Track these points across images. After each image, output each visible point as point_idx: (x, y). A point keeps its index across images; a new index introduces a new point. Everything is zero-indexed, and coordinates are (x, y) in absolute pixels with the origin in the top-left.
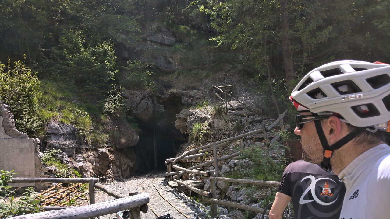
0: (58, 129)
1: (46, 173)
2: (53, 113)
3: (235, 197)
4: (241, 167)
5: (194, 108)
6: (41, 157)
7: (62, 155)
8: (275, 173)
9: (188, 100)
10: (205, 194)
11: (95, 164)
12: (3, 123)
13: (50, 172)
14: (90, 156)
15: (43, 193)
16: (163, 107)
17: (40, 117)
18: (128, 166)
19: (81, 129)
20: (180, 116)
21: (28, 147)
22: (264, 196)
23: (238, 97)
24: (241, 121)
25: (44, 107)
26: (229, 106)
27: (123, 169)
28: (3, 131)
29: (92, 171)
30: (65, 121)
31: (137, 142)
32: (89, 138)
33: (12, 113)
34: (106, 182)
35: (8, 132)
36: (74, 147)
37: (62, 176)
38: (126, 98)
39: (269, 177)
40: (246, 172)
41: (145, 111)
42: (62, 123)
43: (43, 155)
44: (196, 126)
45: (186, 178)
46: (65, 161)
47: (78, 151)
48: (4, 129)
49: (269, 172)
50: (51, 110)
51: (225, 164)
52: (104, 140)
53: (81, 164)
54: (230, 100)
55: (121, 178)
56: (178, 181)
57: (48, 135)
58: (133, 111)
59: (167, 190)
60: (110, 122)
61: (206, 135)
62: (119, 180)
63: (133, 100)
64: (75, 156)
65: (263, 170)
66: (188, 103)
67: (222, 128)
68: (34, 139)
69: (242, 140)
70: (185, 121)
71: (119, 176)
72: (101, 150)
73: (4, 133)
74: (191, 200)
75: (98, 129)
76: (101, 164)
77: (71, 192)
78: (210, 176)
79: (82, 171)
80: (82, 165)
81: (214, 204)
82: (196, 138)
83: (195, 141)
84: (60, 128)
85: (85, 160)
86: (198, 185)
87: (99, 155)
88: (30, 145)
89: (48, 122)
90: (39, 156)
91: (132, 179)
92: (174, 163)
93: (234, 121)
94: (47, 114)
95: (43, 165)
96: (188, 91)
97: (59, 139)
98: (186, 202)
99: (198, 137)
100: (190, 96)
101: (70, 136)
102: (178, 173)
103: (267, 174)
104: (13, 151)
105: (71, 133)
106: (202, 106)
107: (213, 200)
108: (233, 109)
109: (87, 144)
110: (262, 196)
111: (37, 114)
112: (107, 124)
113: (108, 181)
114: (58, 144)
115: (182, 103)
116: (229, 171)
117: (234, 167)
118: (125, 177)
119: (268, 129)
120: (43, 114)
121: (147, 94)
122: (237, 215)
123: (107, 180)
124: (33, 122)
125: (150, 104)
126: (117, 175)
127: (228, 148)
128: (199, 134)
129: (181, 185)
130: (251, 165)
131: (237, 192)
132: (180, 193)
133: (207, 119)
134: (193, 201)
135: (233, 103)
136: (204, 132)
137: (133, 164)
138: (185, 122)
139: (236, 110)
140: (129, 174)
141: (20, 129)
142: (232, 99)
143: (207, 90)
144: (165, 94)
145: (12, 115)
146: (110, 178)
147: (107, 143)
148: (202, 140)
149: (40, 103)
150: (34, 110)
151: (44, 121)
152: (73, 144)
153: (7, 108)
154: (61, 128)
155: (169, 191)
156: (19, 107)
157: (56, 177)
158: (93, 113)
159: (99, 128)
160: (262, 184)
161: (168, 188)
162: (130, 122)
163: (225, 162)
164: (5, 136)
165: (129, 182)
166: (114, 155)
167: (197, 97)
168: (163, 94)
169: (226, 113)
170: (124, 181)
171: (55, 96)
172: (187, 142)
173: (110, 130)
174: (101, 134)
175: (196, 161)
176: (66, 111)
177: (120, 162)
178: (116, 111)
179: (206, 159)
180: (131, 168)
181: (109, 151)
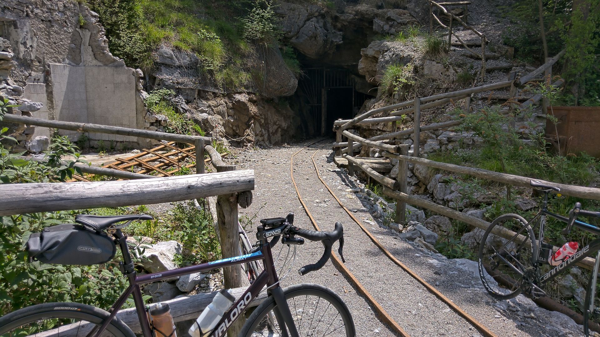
0: (171, 58)
1: (152, 124)
2: (165, 31)
3: (442, 194)
4: (460, 145)
5: (392, 40)
6: (144, 99)
7: (177, 99)
8: (521, 161)
9: (384, 25)
10: (388, 184)
11: (227, 118)
12: (91, 42)
13: (158, 123)
14: (219, 105)
15: (146, 153)
16: (340, 35)
17: (144, 37)
18: (279, 127)
19: (206, 60)
20: (367, 53)
21: (126, 81)
22: (493, 198)
23: (473, 25)
24: (472, 67)
25: (152, 22)
26: (454, 39)
27: (271, 130)
28: (91, 53)
29: (223, 129)
30: (182, 46)
31: (295, 90)
32: (219, 77)
33: (102, 27)
34: (243, 147)
35: (98, 57)
36: (196, 89)
37: (175, 130)
38: (282, 16)
39: (507, 168)
40: (466, 154)
41: (311, 39)
42: (178, 49)
43: (148, 96)
44: (391, 70)
45: (365, 154)
46: (181, 109)
47: (202, 95)
48: (92, 51)
49: (509, 157)
50: (162, 26)
51: (433, 138)
52: (243, 81)
53: (205, 115)
54: (459, 30)
55: (267, 143)
56: (348, 156)
57: (158, 66)
58: (291, 38)
59: (330, 169)
60: (253, 54)
61: (406, 87)
62: (262, 147)
63: (293, 20)
64: (197, 103)
65: (499, 154)
66: (383, 30)
67: (436, 76)
68: (134, 70)
69: (468, 99)
70: (375, 61)
71: (263, 140)
72: (238, 97)
73: (93, 56)
74: (366, 190)
75: (235, 64)
76: (236, 119)
77: (187, 156)
78: (400, 154)
79: (206, 127)
80: (207, 117)
81: (401, 202)
82: (389, 90)
83: (387, 96)
84: (174, 57)
85: (213, 110)
86: (382, 166)
87: (233, 104)
88: (129, 78)
89: (157, 45)
90: (141, 96)
91: (284, 147)
92: (345, 128)
93: (459, 66)
94: (156, 32)
95: (148, 111)
96: (385, 10)
97: (173, 74)
98: (356, 192)
99: (392, 88)
100: (389, 19)
101: (190, 70)
102: (351, 145)
103: (504, 161)
104: (105, 86)
105: (191, 67)
106: (406, 37)
107: (400, 195)
108: (462, 46)
109: (216, 86)
110: (489, 198)
111: (140, 30)
112: (248, 57)
113: (247, 146)
114: (171, 81)
115: (374, 30)
116: (438, 149)
117: (447, 144)
118: (273, 142)
119: (520, 82)
120: (150, 32)
121: (317, 11)
122: (440, 222)
123: (245, 144)
124: (135, 43)
125: (320, 29)
126: (261, 139)
127: (442, 112)
128: (394, 83)
129: (354, 164)
130: (478, 143)
131: (446, 186)
132: (350, 176)
133: (412, 59)
134: (367, 191)
135: (464, 35)
136: (404, 80)
137: (287, 124)
138: (375, 64)
139: (466, 47)
140: (280, 138)
141: (117, 52)
142: (462, 28)
143: (419, 10)
144: (347, 13)
145: (104, 30)
146: (250, 141)
147: (247, 87)
148: (399, 95)
149: (146, 13)
150: (136, 24)
151: (152, 44)
152: (194, 83)
153: (95, 16)
154: (176, 57)
155: (332, 172)
156: (114, 19)
157: (167, 131)
158: (228, 36)
159: (235, 62)
160: (494, 177)
161: (332, 166)
162: (286, 55)
163: (434, 134)
164: (95, 62)
165: (278, 150)
166: (258, 108)
167: (400, 21)
168: (343, 12)
169: (446, 52)
170: (270, 148)
171: (169, 4)
172: (374, 97)
173: (253, 67)
174: (238, 72)
175: (384, 129)
176: (185, 30)
177: (266, 119)
178: (263, 36)
179: (402, 126)
180: (283, 130)
181: (250, 100)
